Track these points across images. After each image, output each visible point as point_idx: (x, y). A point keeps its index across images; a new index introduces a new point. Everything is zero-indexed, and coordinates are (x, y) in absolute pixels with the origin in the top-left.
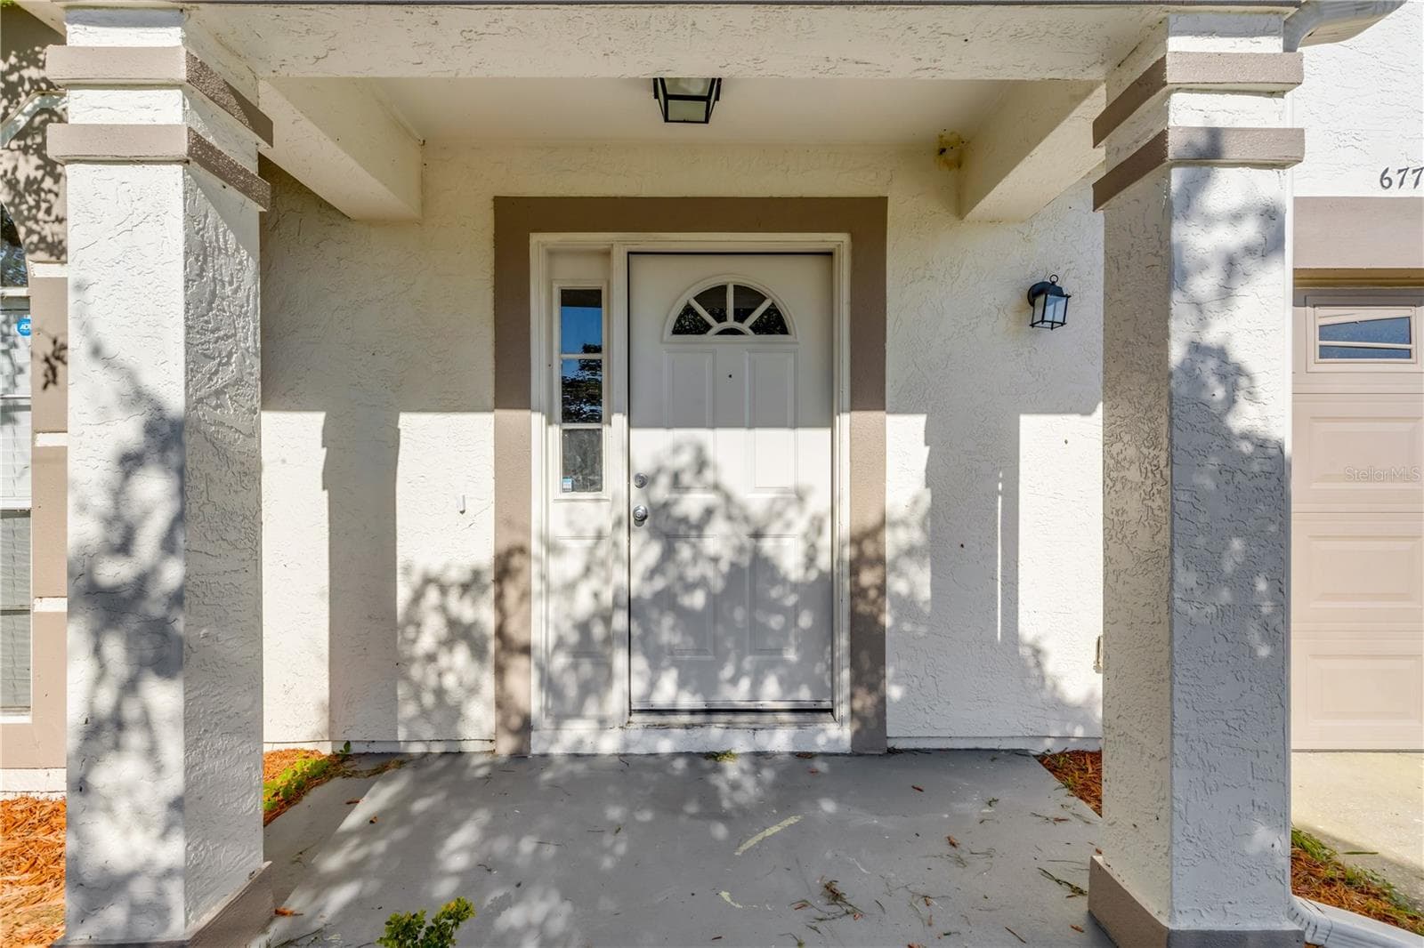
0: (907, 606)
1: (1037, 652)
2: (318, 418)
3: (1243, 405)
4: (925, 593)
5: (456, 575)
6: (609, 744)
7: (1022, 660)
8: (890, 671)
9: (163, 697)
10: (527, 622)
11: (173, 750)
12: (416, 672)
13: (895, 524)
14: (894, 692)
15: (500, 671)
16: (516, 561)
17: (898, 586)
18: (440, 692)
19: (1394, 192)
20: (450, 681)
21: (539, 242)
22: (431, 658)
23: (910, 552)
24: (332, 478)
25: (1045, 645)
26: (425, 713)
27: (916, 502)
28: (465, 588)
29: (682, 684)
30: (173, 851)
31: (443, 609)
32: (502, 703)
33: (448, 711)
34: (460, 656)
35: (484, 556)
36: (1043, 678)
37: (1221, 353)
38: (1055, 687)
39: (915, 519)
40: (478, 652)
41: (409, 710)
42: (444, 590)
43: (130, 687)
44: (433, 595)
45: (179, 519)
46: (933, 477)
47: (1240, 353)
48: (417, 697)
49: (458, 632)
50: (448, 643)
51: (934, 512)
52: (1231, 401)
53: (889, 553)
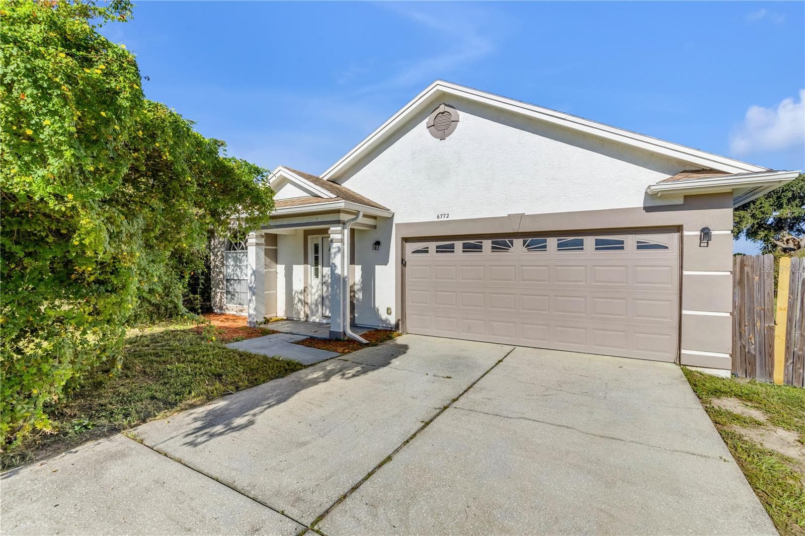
0: (358, 299)
1: (378, 310)
2: (284, 266)
3: (336, 270)
4: (361, 297)
5: (299, 291)
6: (317, 320)
7: (375, 311)
8: (356, 311)
9: (254, 298)
10: (308, 299)
11: (254, 303)
12: (295, 306)
13: (357, 284)
14: (356, 315)
15: (304, 307)
16: (306, 289)
17: (357, 296)
18: (297, 310)
19: (440, 220)
20: (299, 308)
21: (309, 237)
22: (296, 304)
23: (358, 290)
24: (286, 276)
25: (379, 308)
26: (296, 313)
27: (359, 280)
28: (300, 293)
29: (329, 312)
30: (254, 313)
31: (298, 296)
32: (305, 312)
33: (298, 313)
34: (300, 304)
35: (303, 289)
36: (378, 315)
37: (334, 264)
38: (380, 317)
39: (359, 284)
40: (302, 304)
41: (294, 312)
42: (298, 293)
43: (252, 297)
44: (296, 294)
45: (255, 280)
46: (362, 276)
47: (336, 264)
48: (295, 310)
49: (300, 300)
50: (298, 302)
51: (362, 282)
52: (335, 269)
53: (356, 290)
